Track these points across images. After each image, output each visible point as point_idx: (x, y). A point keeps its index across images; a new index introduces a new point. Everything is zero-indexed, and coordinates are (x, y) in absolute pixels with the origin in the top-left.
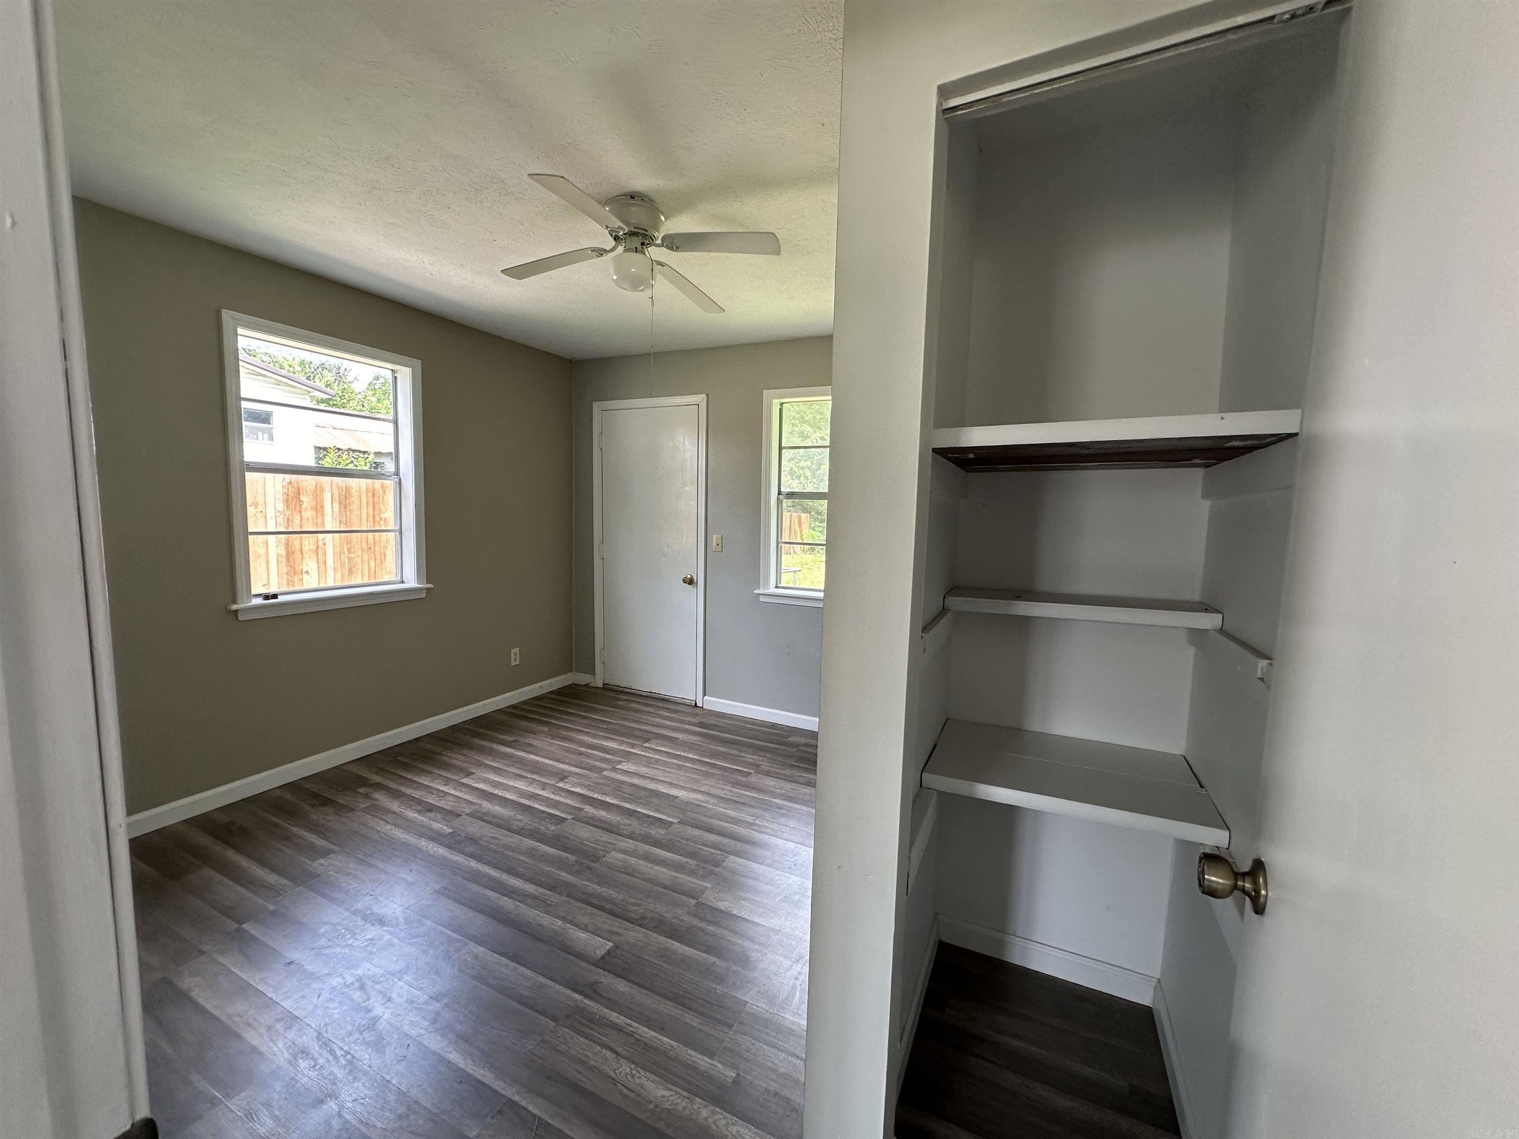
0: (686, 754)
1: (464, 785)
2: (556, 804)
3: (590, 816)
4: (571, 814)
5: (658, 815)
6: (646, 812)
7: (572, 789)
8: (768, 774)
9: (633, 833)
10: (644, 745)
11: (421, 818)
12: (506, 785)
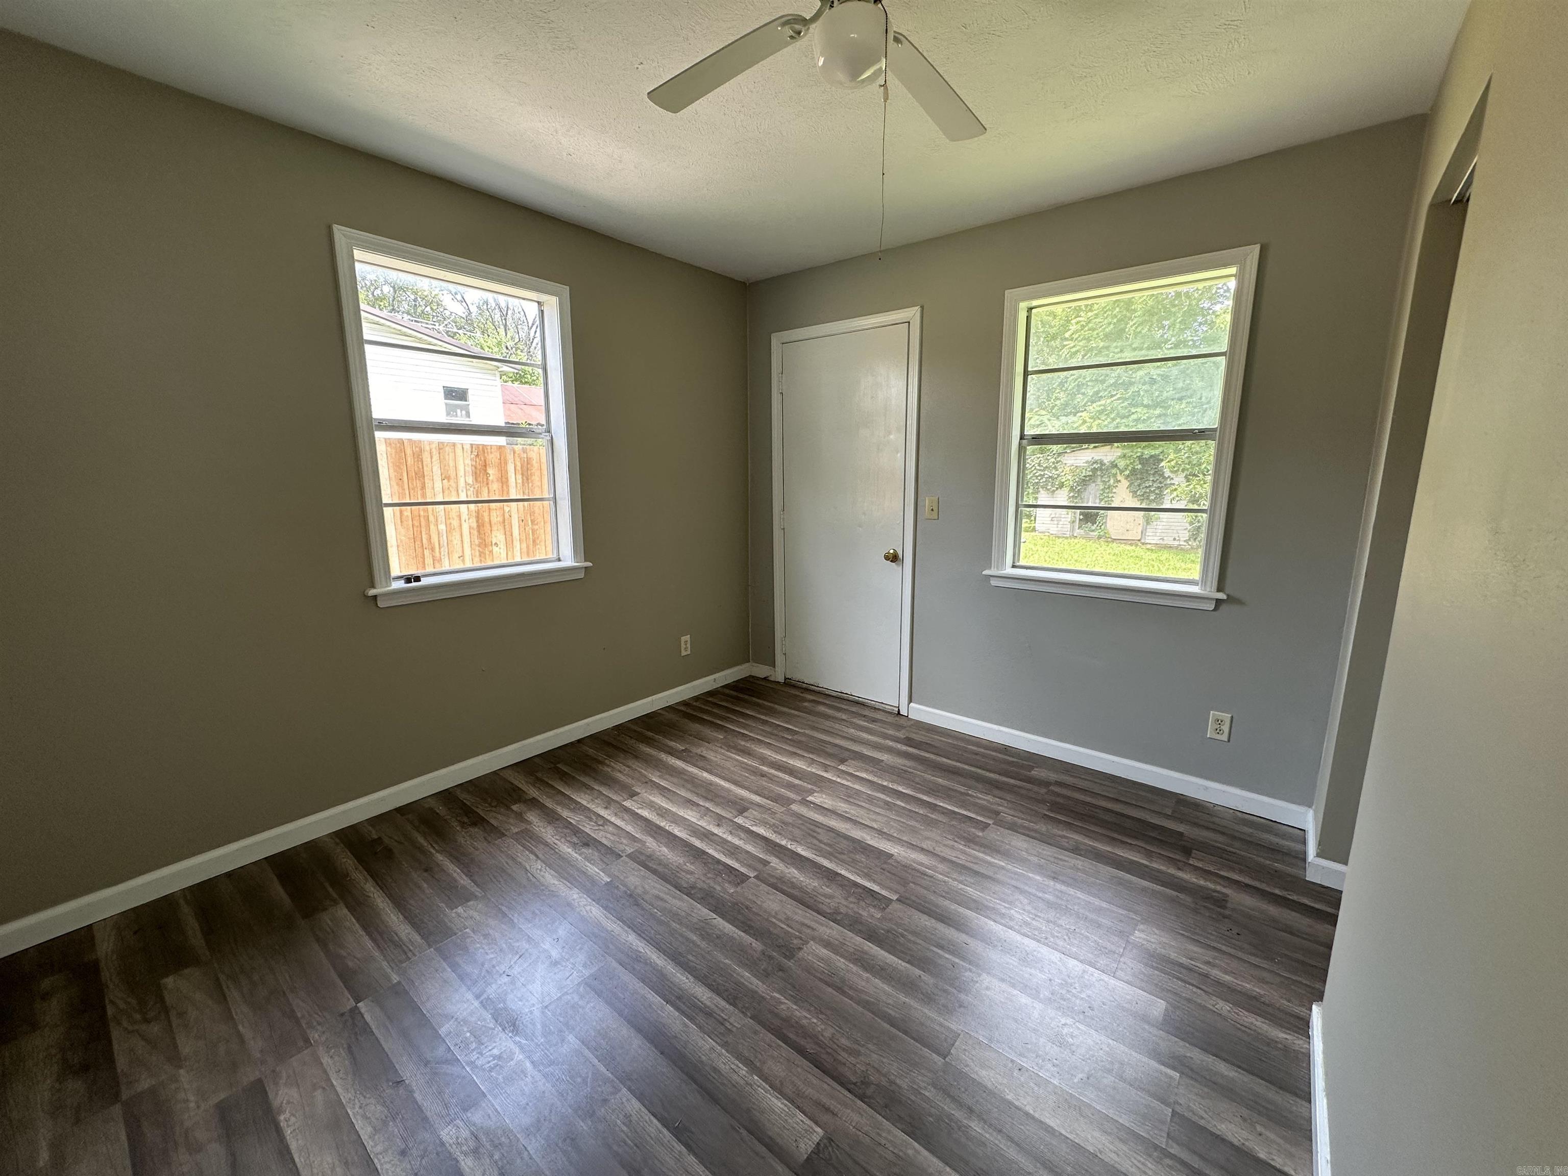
0: (895, 787)
1: (627, 810)
2: (734, 851)
3: (777, 876)
4: (755, 869)
5: (868, 884)
6: (852, 878)
7: (754, 829)
8: (1013, 828)
9: (837, 912)
10: (840, 767)
11: (576, 855)
12: (675, 814)
